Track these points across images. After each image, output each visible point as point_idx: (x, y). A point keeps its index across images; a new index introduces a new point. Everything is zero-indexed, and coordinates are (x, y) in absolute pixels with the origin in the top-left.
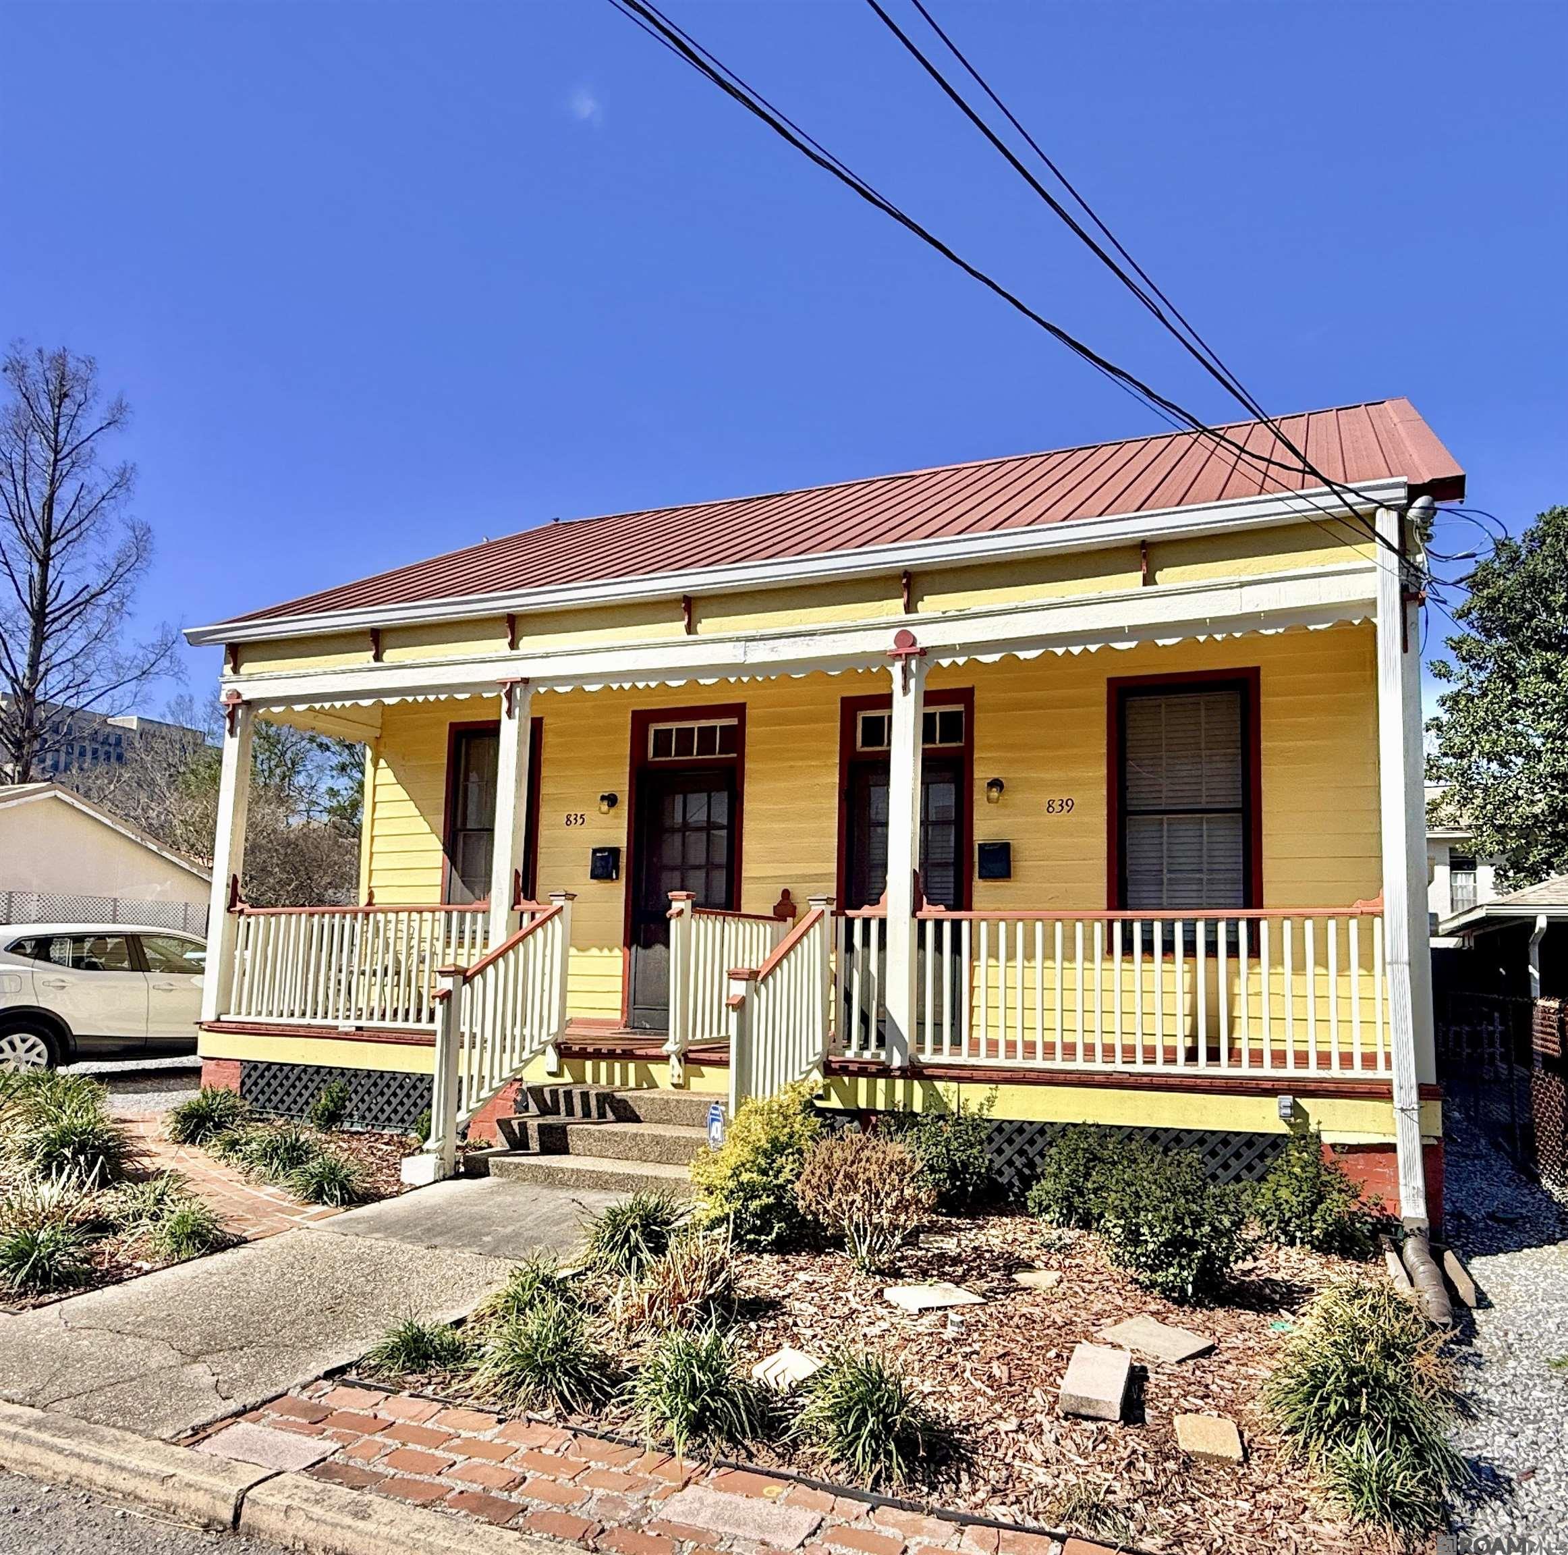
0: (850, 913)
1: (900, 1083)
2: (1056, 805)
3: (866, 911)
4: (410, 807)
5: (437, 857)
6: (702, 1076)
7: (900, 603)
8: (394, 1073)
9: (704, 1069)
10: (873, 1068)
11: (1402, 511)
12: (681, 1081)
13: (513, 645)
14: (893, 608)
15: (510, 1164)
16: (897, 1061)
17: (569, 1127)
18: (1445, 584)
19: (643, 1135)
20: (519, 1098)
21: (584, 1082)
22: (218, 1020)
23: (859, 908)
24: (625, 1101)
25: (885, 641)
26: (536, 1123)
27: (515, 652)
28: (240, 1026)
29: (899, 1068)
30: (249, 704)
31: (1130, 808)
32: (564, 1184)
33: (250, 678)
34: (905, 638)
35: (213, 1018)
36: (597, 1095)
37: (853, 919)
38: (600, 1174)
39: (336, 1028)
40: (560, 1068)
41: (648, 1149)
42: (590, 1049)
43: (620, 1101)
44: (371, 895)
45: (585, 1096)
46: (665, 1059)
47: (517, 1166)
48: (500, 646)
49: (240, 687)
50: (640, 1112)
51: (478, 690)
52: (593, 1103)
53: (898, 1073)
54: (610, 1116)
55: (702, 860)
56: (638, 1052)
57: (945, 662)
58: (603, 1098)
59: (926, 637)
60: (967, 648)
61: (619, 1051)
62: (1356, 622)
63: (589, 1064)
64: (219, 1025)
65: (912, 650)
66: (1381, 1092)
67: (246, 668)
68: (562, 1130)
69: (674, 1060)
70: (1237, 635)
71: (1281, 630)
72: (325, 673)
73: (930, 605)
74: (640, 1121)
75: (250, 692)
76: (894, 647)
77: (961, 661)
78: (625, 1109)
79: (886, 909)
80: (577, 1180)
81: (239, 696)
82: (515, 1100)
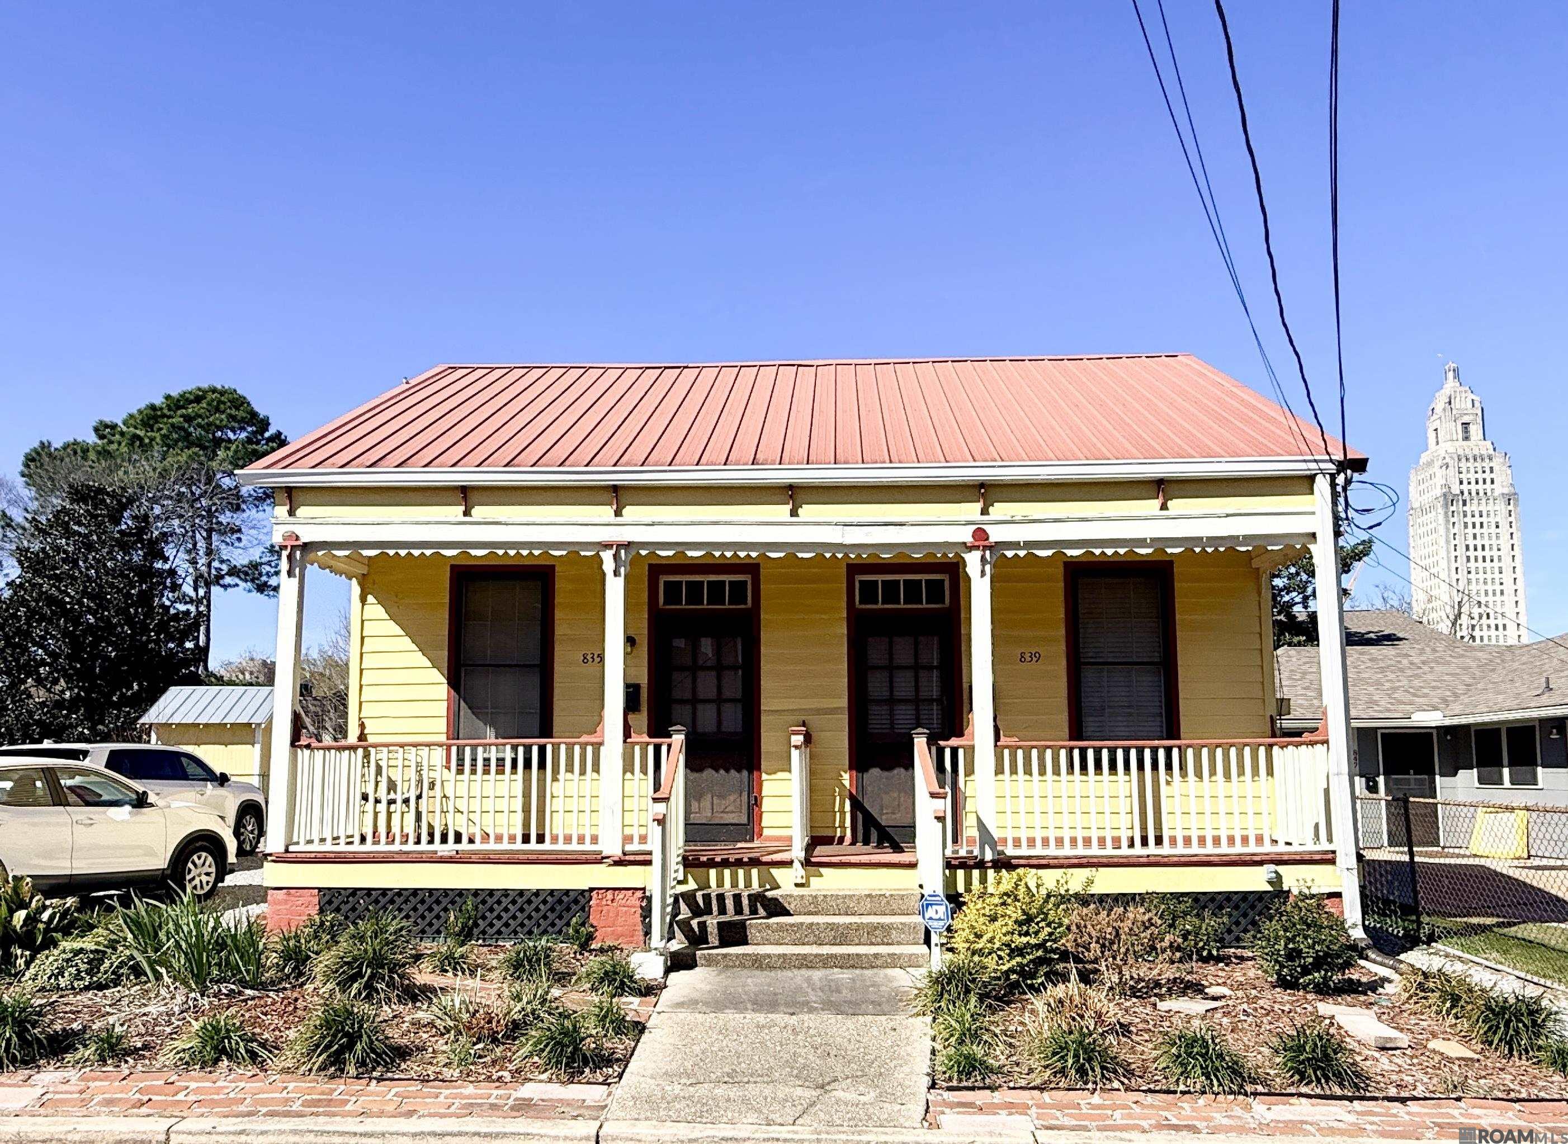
0: (942, 743)
1: (991, 873)
2: (1027, 656)
3: (954, 742)
4: (407, 643)
5: (441, 689)
6: (821, 875)
7: (978, 506)
8: (506, 890)
9: (822, 870)
10: (971, 862)
11: (1333, 477)
12: (804, 881)
13: (618, 513)
14: (972, 510)
15: (718, 955)
16: (989, 856)
17: (748, 922)
18: (1358, 527)
19: (818, 924)
20: (644, 904)
21: (710, 887)
22: (287, 851)
23: (947, 739)
24: (776, 899)
25: (966, 535)
26: (715, 921)
27: (619, 519)
28: (313, 855)
29: (991, 861)
30: (306, 547)
31: (1082, 660)
32: (771, 968)
33: (312, 521)
34: (980, 534)
35: (282, 849)
36: (749, 896)
37: (944, 748)
38: (805, 957)
39: (436, 852)
40: (685, 876)
41: (822, 935)
42: (718, 859)
43: (772, 899)
44: (362, 726)
45: (737, 898)
46: (789, 863)
47: (725, 956)
48: (606, 512)
49: (298, 530)
50: (791, 908)
51: (576, 549)
52: (745, 902)
53: (990, 864)
54: (762, 912)
55: (712, 694)
56: (765, 859)
57: (1010, 554)
58: (755, 899)
59: (996, 534)
60: (1029, 545)
61: (746, 860)
62: (1298, 547)
63: (713, 873)
64: (289, 855)
65: (986, 543)
66: (1328, 859)
67: (303, 512)
68: (742, 926)
69: (797, 865)
70: (1222, 549)
71: (1250, 548)
72: (403, 523)
73: (1000, 510)
74: (792, 915)
75: (308, 535)
76: (972, 540)
77: (1022, 553)
78: (776, 905)
79: (973, 739)
80: (784, 962)
81: (297, 538)
82: (641, 907)
